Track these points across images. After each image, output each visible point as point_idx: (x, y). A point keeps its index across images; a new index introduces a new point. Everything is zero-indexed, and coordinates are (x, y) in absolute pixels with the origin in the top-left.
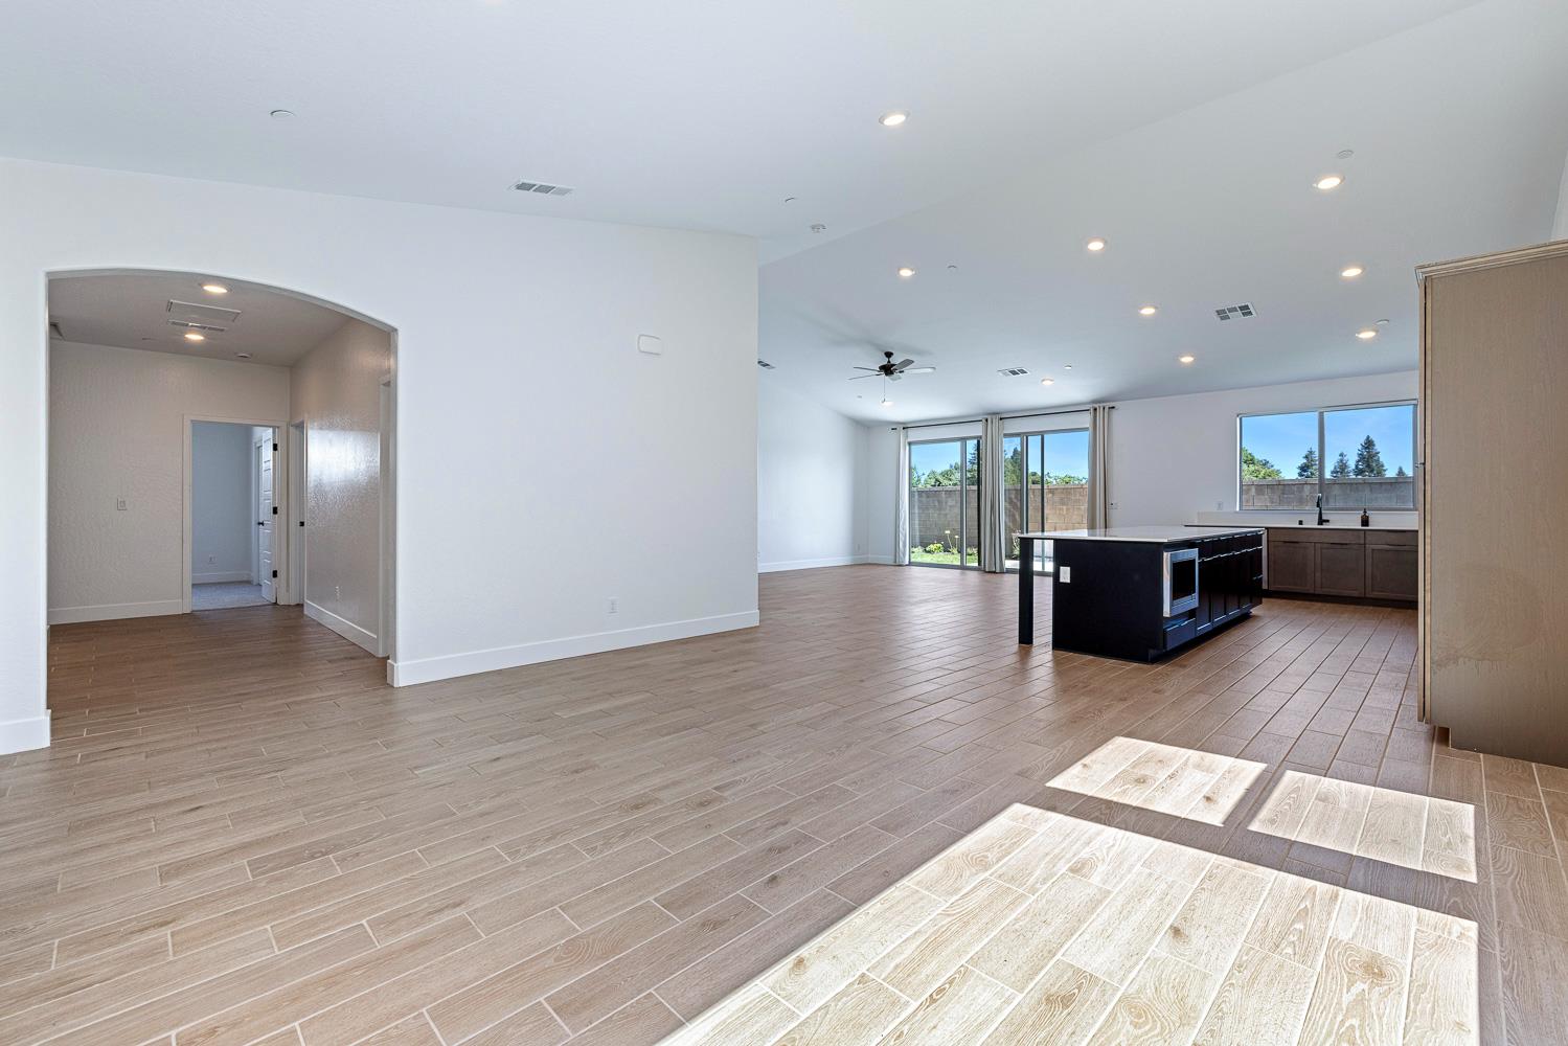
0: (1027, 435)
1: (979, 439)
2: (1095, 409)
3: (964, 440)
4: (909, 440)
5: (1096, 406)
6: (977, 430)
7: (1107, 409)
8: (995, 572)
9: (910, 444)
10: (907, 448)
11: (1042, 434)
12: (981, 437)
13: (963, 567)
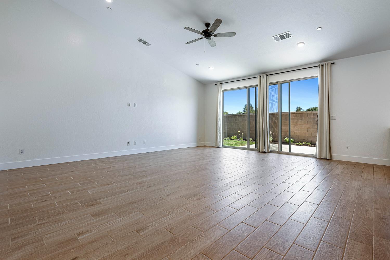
0: (281, 83)
1: (256, 87)
2: (322, 65)
3: (249, 88)
4: (223, 89)
5: (322, 64)
6: (255, 82)
7: (330, 65)
8: (264, 152)
9: (223, 91)
10: (222, 93)
11: (289, 82)
12: (257, 85)
13: (248, 149)
